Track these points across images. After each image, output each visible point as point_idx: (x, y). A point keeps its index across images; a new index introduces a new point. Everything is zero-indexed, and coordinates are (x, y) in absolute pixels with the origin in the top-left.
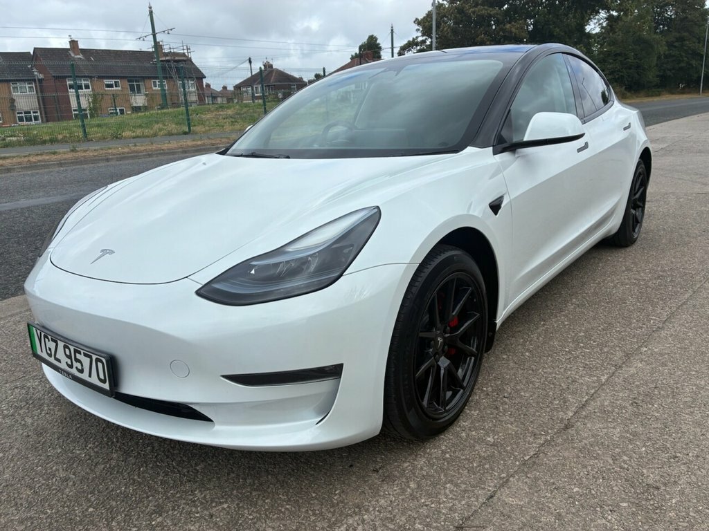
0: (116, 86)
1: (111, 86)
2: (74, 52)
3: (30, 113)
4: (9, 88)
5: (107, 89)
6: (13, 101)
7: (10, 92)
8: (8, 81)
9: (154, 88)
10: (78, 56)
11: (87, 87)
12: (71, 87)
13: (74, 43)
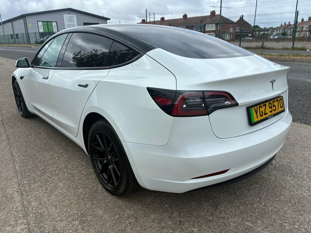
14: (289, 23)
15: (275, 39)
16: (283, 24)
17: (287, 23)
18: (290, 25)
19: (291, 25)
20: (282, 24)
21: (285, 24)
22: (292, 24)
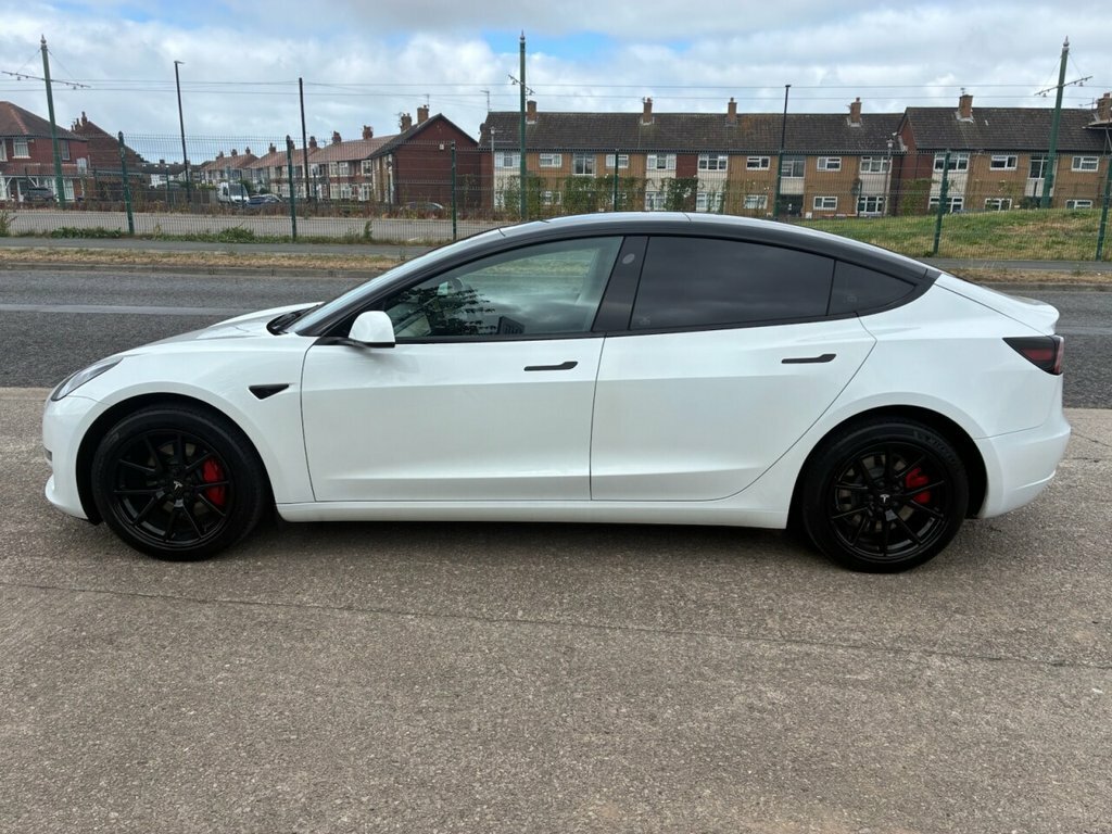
0: (1009, 165)
1: (1001, 164)
2: (962, 114)
3: (875, 199)
4: (858, 164)
5: (992, 169)
6: (857, 182)
7: (857, 170)
8: (859, 155)
9: (1073, 170)
10: (966, 120)
11: (963, 165)
12: (939, 165)
13: (966, 99)
14: (248, 151)
15: (233, 203)
16: (228, 155)
17: (241, 152)
18: (251, 158)
19: (256, 158)
20: (222, 155)
21: (234, 153)
22: (259, 157)
